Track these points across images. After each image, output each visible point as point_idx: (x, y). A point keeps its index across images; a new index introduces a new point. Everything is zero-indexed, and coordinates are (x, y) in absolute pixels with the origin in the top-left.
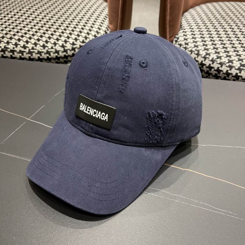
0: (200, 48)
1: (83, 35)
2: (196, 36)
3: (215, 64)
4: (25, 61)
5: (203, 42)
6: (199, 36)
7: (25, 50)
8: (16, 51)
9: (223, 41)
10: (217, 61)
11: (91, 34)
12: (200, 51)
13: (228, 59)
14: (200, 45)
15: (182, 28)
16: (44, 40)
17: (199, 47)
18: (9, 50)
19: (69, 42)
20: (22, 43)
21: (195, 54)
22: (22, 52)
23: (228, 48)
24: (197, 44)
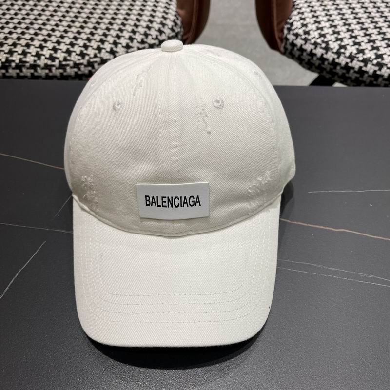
0: (328, 38)
1: (141, 30)
2: (320, 19)
3: (355, 62)
4: (55, 81)
5: (333, 29)
6: (325, 19)
7: (53, 63)
8: (39, 66)
9: (363, 23)
10: (358, 58)
11: (154, 28)
12: (330, 43)
13: (376, 54)
14: (328, 33)
15: (296, 7)
16: (82, 44)
17: (327, 36)
18: (28, 65)
19: (121, 44)
20: (46, 52)
21: (321, 48)
22: (49, 67)
23: (372, 35)
24: (323, 33)
